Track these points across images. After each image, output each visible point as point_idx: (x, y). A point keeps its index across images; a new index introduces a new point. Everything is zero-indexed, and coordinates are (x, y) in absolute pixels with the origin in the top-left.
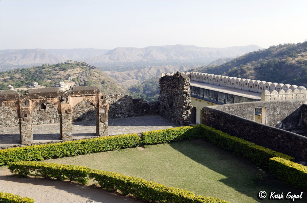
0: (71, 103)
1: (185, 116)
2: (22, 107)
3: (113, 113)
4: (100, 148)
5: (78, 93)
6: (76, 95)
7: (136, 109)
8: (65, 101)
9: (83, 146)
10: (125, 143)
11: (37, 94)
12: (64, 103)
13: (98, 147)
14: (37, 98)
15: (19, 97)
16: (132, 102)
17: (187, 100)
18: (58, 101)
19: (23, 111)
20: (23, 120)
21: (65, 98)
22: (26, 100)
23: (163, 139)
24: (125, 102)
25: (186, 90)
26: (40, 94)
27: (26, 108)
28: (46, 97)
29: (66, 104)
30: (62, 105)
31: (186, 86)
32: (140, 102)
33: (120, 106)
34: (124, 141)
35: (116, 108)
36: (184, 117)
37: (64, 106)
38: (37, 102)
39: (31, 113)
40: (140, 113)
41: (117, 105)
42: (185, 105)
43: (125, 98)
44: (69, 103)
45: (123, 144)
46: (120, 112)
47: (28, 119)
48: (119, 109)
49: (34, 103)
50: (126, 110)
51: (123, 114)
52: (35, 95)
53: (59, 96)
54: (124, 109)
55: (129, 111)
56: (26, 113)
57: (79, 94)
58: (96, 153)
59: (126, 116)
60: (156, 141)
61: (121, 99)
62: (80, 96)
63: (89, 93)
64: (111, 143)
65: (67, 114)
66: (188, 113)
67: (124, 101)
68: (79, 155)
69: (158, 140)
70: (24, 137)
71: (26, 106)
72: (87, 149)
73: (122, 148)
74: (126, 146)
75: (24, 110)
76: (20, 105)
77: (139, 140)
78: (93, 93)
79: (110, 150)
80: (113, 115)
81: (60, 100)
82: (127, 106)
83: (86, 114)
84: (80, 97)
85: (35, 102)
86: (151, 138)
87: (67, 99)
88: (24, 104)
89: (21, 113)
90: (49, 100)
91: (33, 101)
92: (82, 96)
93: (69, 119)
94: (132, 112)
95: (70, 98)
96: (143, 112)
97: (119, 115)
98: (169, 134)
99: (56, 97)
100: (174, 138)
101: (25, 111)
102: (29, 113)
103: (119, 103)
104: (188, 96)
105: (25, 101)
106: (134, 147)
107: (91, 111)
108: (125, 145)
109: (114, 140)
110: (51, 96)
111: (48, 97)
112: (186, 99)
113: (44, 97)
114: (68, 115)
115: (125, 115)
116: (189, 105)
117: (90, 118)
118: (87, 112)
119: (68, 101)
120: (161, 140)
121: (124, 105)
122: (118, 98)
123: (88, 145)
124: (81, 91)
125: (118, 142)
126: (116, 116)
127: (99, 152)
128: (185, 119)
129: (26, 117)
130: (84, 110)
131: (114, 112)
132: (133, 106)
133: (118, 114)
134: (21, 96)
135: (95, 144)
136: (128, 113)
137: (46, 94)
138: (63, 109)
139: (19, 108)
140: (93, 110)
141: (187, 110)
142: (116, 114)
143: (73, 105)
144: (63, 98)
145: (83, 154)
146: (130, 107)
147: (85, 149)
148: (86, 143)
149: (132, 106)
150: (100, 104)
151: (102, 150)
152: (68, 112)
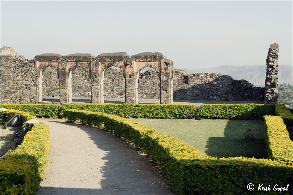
0: (134, 68)
1: (270, 95)
2: (94, 68)
3: (207, 94)
4: (153, 114)
5: (141, 57)
6: (140, 60)
7: (235, 91)
8: (129, 66)
9: (136, 109)
10: (179, 112)
11: (106, 57)
12: (128, 67)
13: (151, 112)
14: (106, 61)
15: (91, 59)
16: (231, 83)
17: (273, 76)
18: (123, 64)
19: (94, 73)
20: (93, 80)
21: (129, 62)
22: (97, 62)
23: (224, 114)
24: (222, 83)
25: (272, 63)
26: (108, 57)
27: (96, 69)
28: (113, 60)
29: (130, 68)
30: (126, 69)
31: (273, 58)
32: (241, 84)
33: (217, 86)
34: (177, 109)
35: (211, 89)
36: (268, 96)
37: (128, 69)
38: (105, 65)
39: (100, 74)
40: (240, 97)
41: (213, 86)
42: (269, 82)
43: (222, 78)
44: (132, 68)
45: (177, 113)
46: (216, 93)
47: (97, 80)
48: (215, 90)
49: (103, 66)
50: (223, 92)
51: (219, 96)
52: (104, 57)
53: (124, 60)
54: (220, 90)
55: (226, 93)
56: (96, 74)
57: (142, 59)
58: (149, 118)
59: (223, 99)
60: (215, 115)
61: (218, 78)
62: (143, 61)
63: (151, 58)
64: (164, 110)
65: (131, 78)
66: (274, 91)
67: (221, 81)
68: (133, 118)
69: (217, 114)
70: (93, 97)
71: (96, 68)
72: (141, 113)
73: (176, 118)
74: (181, 116)
75: (94, 71)
76: (92, 66)
77: (195, 111)
78: (155, 59)
79: (163, 118)
80: (207, 96)
81: (125, 64)
82: (224, 87)
83: (177, 92)
84: (144, 63)
85: (104, 64)
86: (209, 110)
87: (131, 63)
88: (95, 66)
89: (92, 74)
90: (116, 63)
91: (102, 64)
92: (145, 61)
93: (132, 83)
94: (230, 95)
95: (134, 62)
96: (244, 96)
97: (215, 97)
98: (231, 109)
99: (121, 61)
100: (237, 114)
101: (95, 73)
102: (98, 75)
103: (215, 83)
104: (274, 71)
105: (95, 63)
106: (189, 118)
107: (183, 89)
108: (179, 115)
109: (167, 107)
110: (117, 60)
111: (115, 61)
112: (271, 74)
113: (111, 60)
114: (131, 80)
115: (221, 97)
116: (275, 82)
117: (181, 97)
118: (179, 90)
119: (132, 66)
120: (221, 115)
121: (221, 86)
122: (214, 77)
123: (141, 109)
124: (144, 56)
125: (171, 110)
126: (211, 97)
127: (152, 118)
128: (269, 99)
129: (96, 78)
130: (176, 87)
131: (209, 93)
132: (232, 87)
133: (213, 95)
134: (93, 58)
135: (148, 109)
136: (225, 96)
137: (113, 57)
138: (127, 73)
139: (91, 69)
140: (185, 89)
141: (272, 87)
142: (210, 95)
143: (137, 69)
144: (128, 63)
145: (136, 118)
146: (228, 88)
147: (138, 112)
148: (140, 107)
149: (230, 88)
150: (163, 71)
151: (155, 116)
152: (132, 76)
